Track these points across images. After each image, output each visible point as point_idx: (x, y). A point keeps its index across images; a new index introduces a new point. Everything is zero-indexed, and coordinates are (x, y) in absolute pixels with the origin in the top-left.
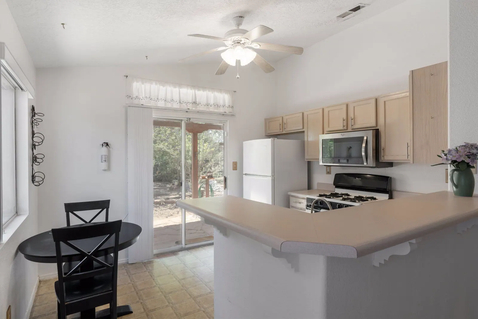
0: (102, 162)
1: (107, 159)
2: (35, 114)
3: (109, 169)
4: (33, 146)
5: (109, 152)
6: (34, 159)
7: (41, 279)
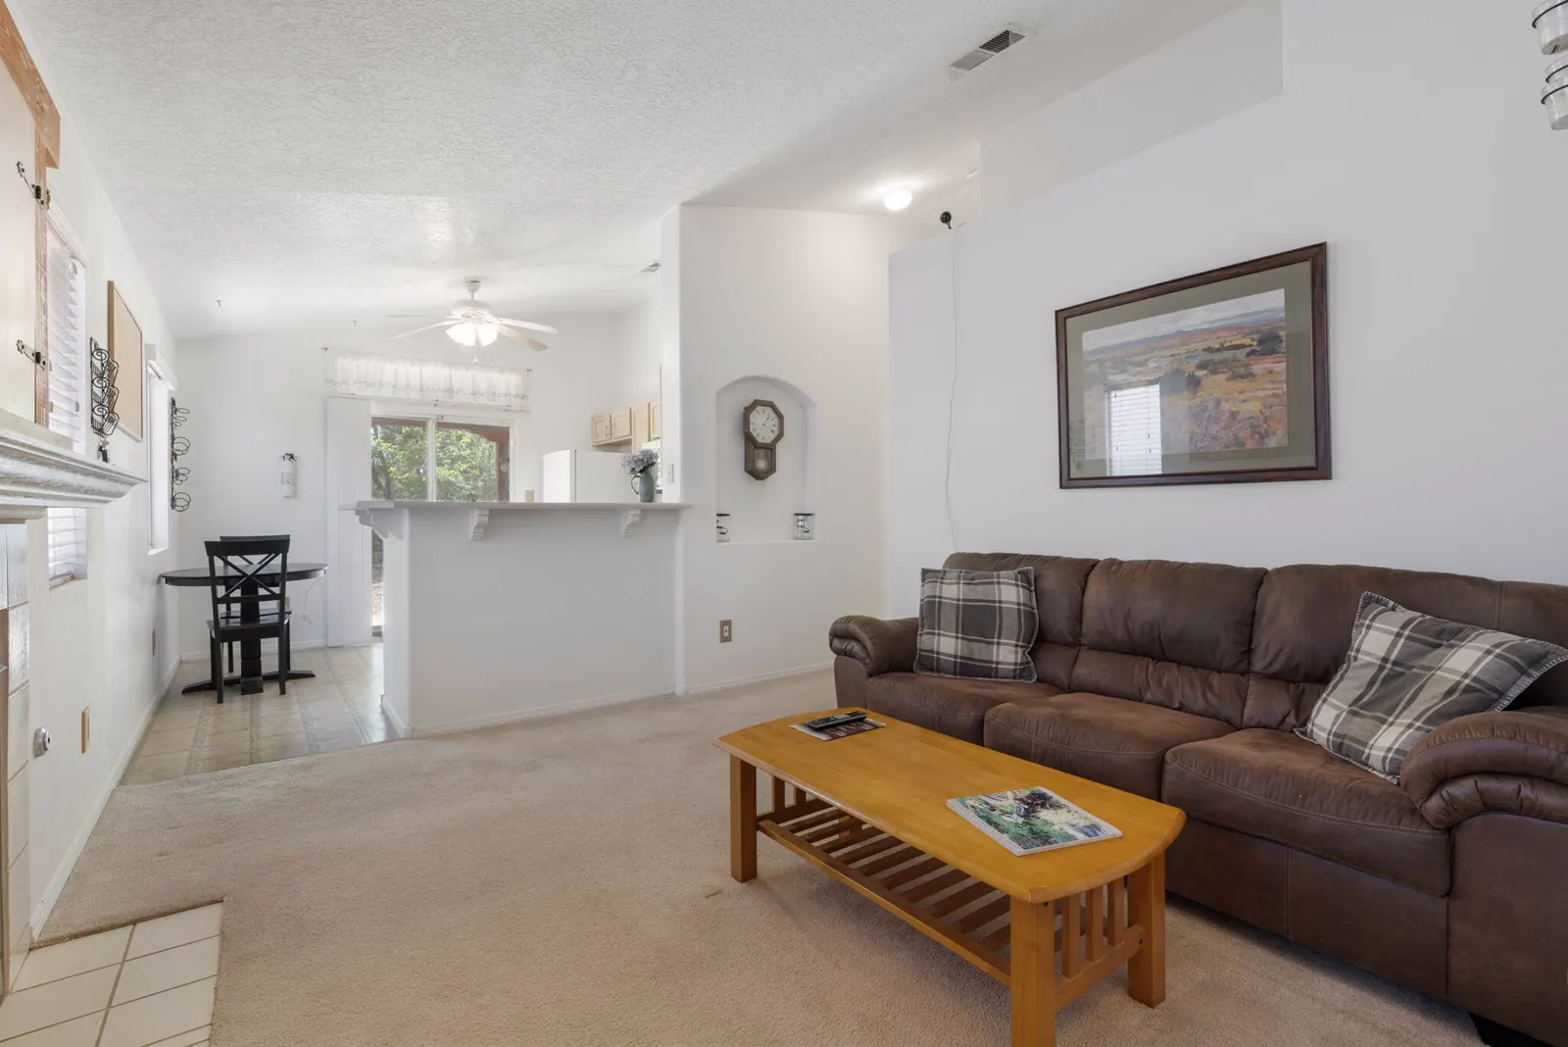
0: (283, 483)
1: (293, 480)
2: (176, 410)
3: (294, 495)
4: (174, 456)
5: (295, 469)
6: (175, 475)
7: (184, 659)
